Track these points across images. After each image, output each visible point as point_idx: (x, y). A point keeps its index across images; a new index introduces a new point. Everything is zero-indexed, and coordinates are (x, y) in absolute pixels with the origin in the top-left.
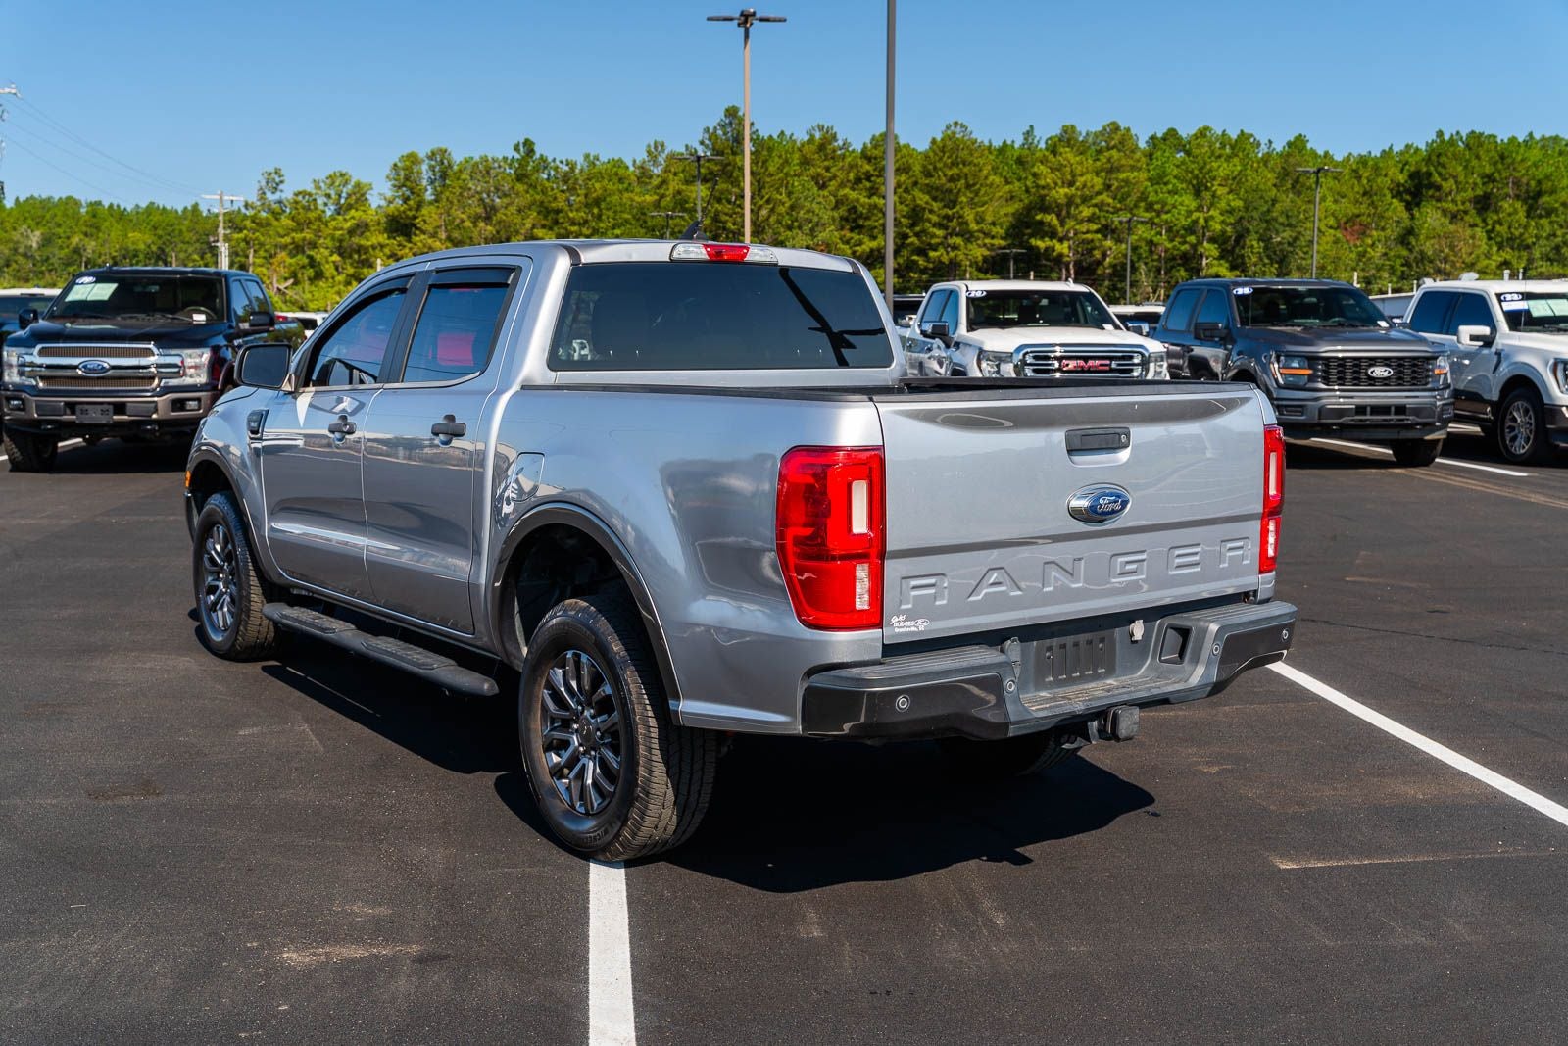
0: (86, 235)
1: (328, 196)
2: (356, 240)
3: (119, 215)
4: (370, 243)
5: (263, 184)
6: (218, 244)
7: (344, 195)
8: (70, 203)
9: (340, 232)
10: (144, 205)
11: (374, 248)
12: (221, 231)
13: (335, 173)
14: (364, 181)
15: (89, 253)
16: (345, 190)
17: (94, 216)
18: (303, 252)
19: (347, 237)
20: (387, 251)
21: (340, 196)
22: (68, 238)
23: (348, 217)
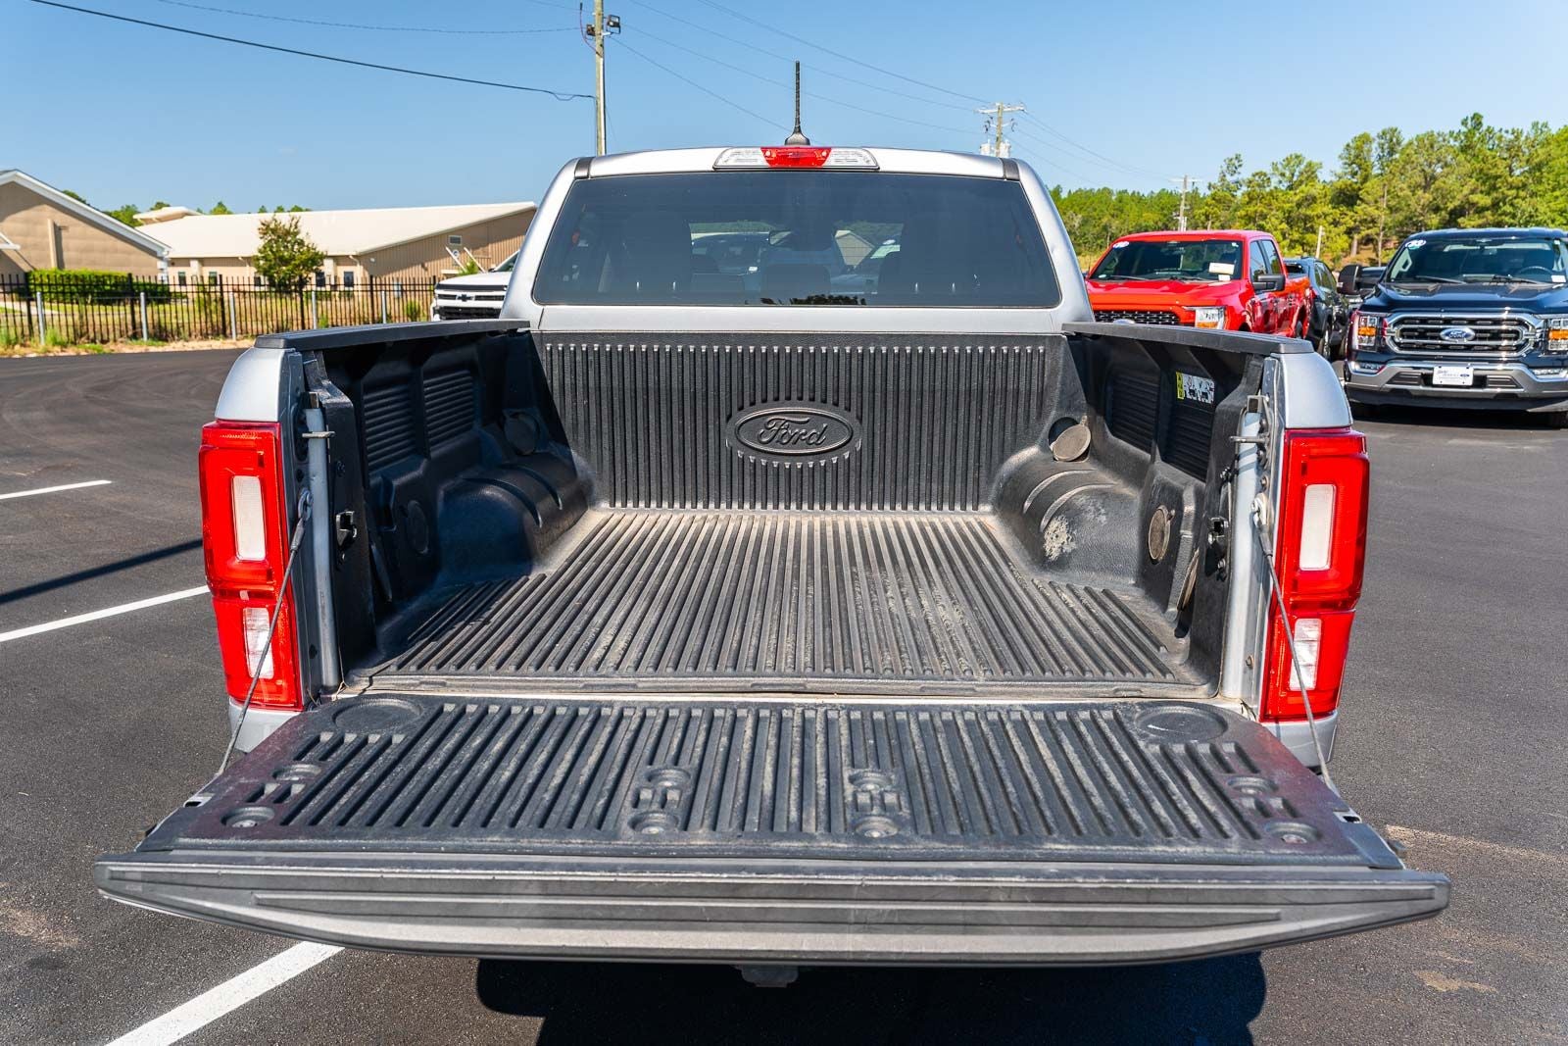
0: (1113, 216)
1: (1283, 175)
2: (1303, 211)
3: (1138, 199)
4: (1315, 213)
5: (1225, 168)
6: (1179, 218)
7: (1297, 173)
8: (1107, 191)
9: (1290, 205)
10: (1157, 191)
11: (1319, 217)
12: (1182, 207)
13: (1291, 156)
14: (1315, 161)
15: (1113, 230)
16: (1297, 170)
17: (1120, 202)
18: (1255, 222)
19: (1296, 208)
20: (1330, 219)
21: (1293, 175)
22: (1100, 219)
23: (1298, 191)
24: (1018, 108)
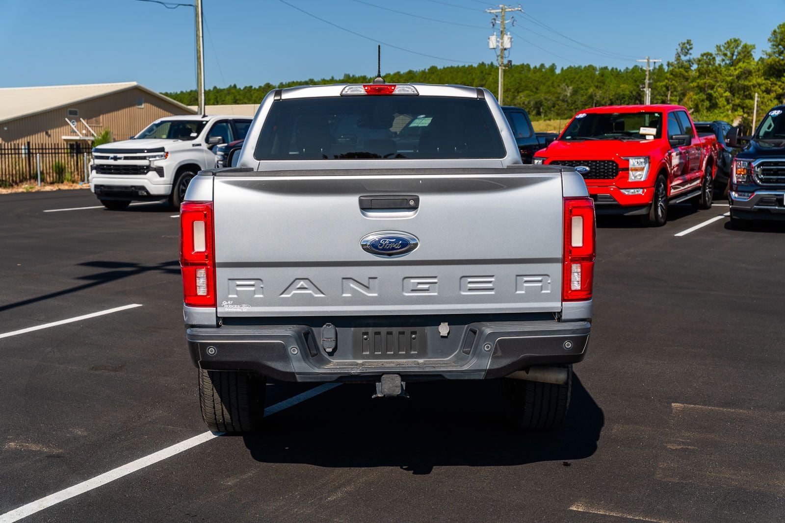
0: (597, 87)
1: (725, 55)
2: (742, 82)
3: (616, 73)
4: (751, 83)
5: (679, 50)
6: (645, 89)
7: (736, 53)
8: (591, 68)
9: (731, 78)
10: (631, 67)
11: (754, 86)
12: (647, 81)
13: (731, 40)
14: (749, 43)
15: (598, 98)
16: (736, 51)
17: (602, 76)
18: (705, 91)
19: (736, 80)
20: (763, 88)
21: (733, 54)
22: (587, 89)
23: (737, 67)
24: (516, 9)
